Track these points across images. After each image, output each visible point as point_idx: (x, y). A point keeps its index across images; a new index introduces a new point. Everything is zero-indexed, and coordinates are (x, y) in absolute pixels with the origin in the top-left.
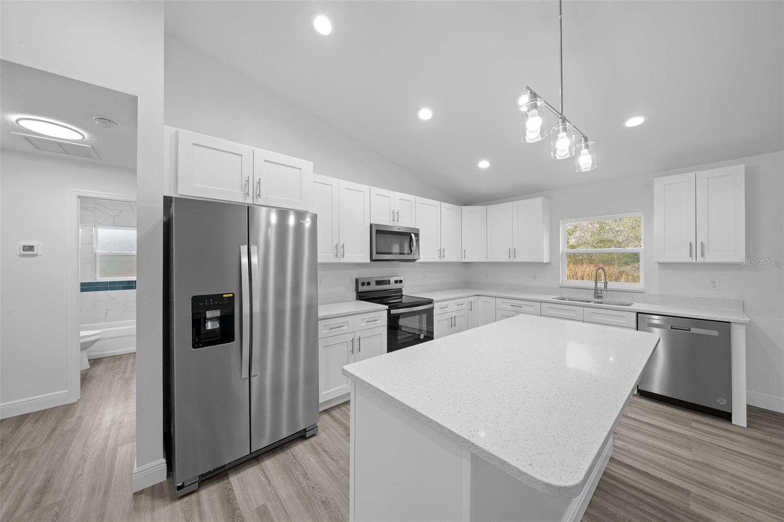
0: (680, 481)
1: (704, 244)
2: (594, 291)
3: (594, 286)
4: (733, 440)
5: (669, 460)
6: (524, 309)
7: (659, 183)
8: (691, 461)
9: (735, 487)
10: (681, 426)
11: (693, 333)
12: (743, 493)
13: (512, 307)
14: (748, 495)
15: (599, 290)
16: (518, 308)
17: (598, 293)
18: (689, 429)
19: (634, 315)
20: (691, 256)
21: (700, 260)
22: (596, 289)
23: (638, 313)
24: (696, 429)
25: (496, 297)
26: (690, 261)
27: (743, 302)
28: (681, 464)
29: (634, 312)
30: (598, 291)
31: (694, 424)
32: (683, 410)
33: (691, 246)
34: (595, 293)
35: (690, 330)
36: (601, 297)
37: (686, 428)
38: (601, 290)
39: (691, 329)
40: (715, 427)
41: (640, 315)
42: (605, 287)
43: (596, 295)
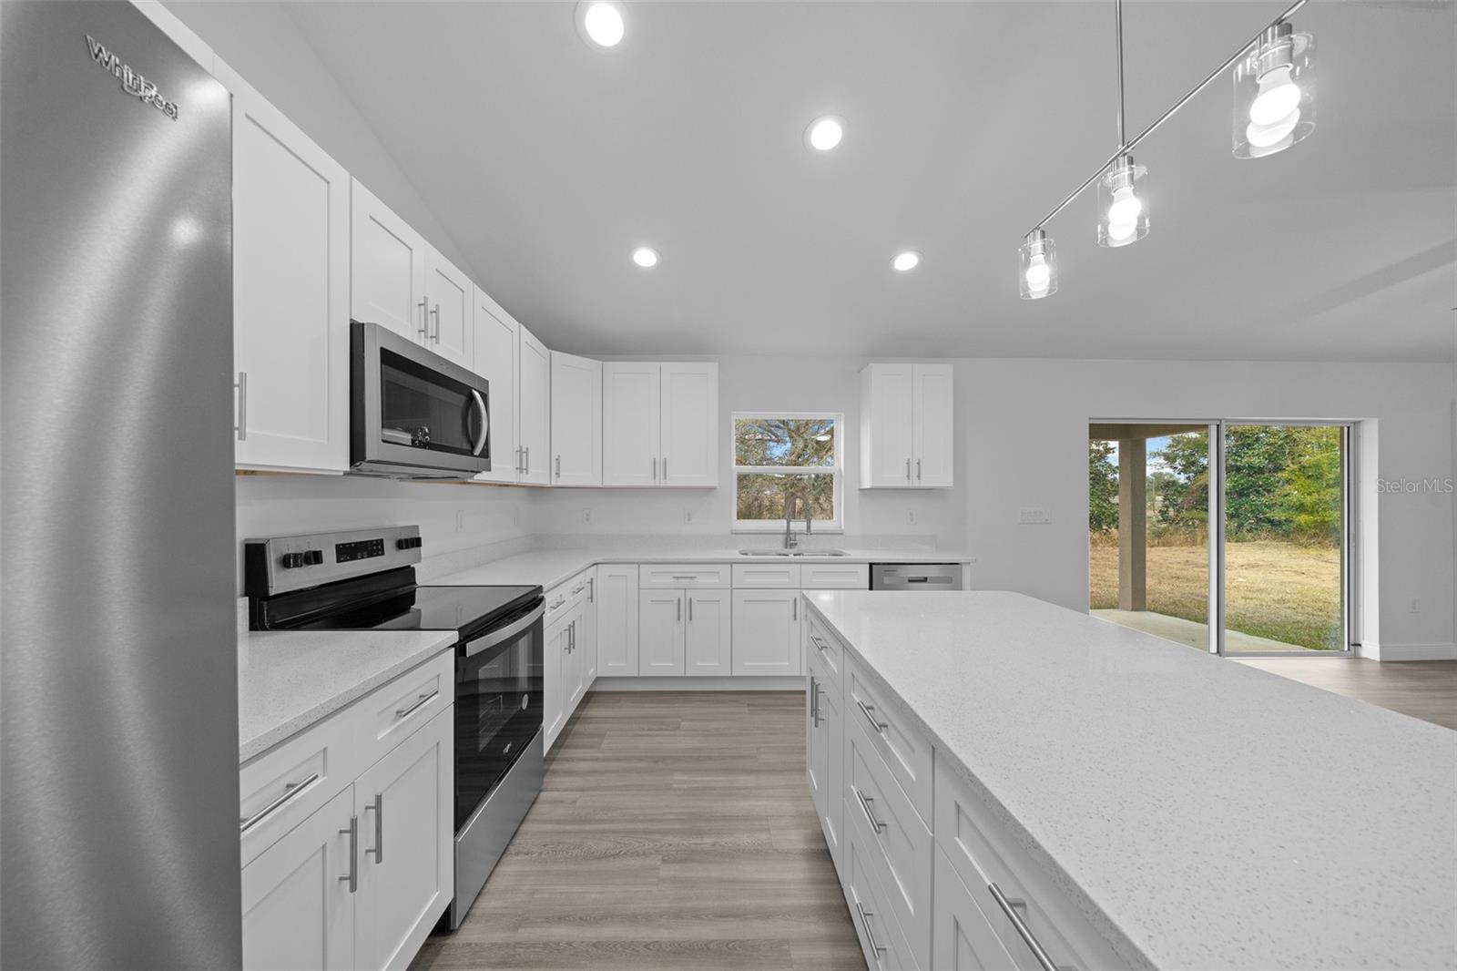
1: (920, 462)
2: (785, 536)
3: (785, 528)
6: (700, 580)
13: (676, 580)
15: (794, 534)
16: (687, 580)
19: (868, 565)
20: (909, 478)
21: (919, 484)
22: (788, 533)
23: (871, 565)
25: (639, 564)
26: (908, 486)
29: (865, 563)
30: (791, 536)
33: (908, 464)
34: (786, 539)
36: (798, 545)
38: (798, 534)
41: (874, 566)
42: (809, 527)
43: (789, 542)
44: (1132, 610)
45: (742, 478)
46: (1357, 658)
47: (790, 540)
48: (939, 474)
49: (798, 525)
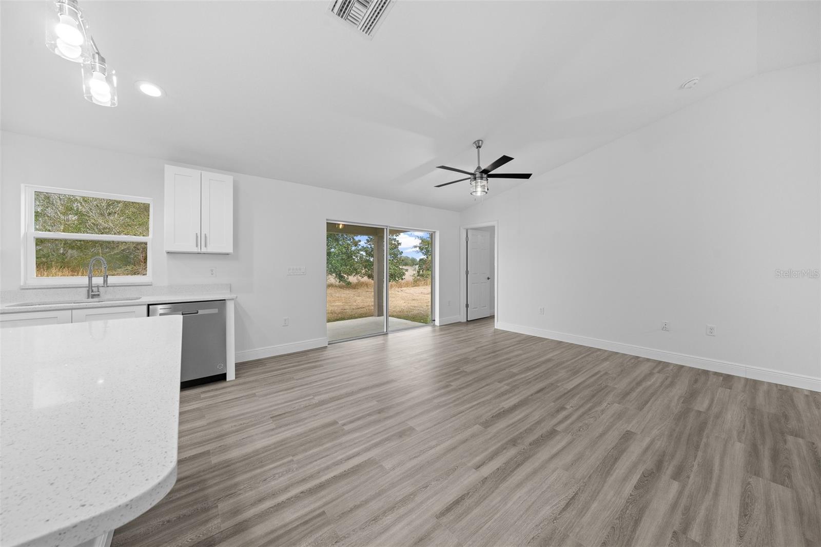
0: (201, 448)
1: (207, 236)
3: (87, 283)
4: (229, 392)
5: (189, 437)
7: (170, 171)
8: (206, 426)
9: (236, 424)
10: (193, 403)
11: (202, 315)
12: (241, 424)
14: (244, 424)
15: (95, 287)
17: (92, 291)
18: (202, 401)
19: (145, 308)
20: (197, 246)
21: (204, 250)
22: (90, 286)
23: (149, 305)
24: (205, 398)
26: (196, 251)
27: (230, 285)
28: (199, 433)
29: (144, 305)
30: (93, 288)
31: (202, 396)
32: (194, 388)
33: (197, 237)
34: (88, 291)
35: (197, 313)
36: (99, 295)
37: (197, 402)
38: (98, 287)
39: (199, 311)
40: (217, 390)
41: (150, 307)
42: (105, 281)
43: (91, 293)
44: (378, 316)
45: (40, 242)
46: (434, 326)
47: (92, 293)
48: (222, 242)
49: (98, 280)
